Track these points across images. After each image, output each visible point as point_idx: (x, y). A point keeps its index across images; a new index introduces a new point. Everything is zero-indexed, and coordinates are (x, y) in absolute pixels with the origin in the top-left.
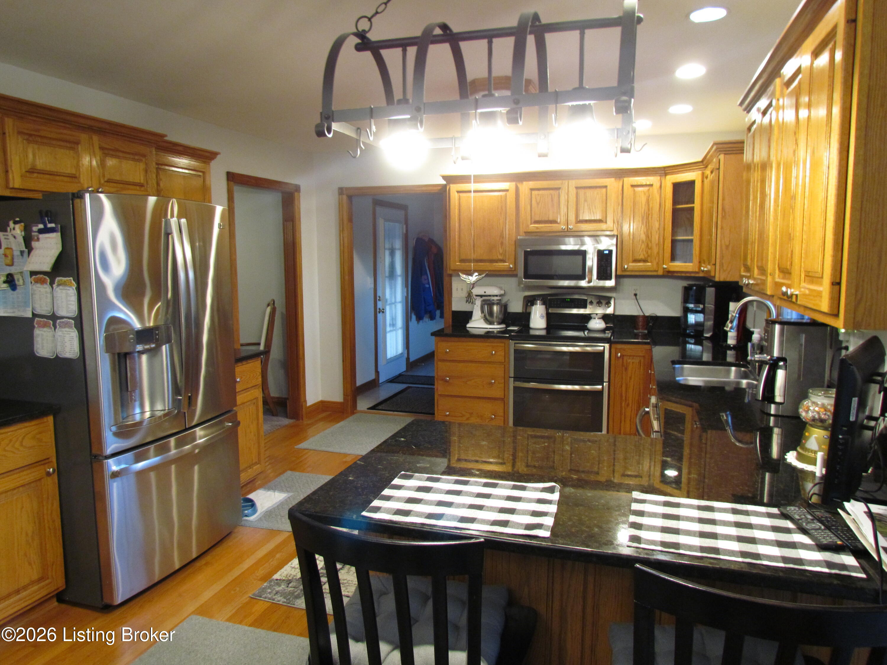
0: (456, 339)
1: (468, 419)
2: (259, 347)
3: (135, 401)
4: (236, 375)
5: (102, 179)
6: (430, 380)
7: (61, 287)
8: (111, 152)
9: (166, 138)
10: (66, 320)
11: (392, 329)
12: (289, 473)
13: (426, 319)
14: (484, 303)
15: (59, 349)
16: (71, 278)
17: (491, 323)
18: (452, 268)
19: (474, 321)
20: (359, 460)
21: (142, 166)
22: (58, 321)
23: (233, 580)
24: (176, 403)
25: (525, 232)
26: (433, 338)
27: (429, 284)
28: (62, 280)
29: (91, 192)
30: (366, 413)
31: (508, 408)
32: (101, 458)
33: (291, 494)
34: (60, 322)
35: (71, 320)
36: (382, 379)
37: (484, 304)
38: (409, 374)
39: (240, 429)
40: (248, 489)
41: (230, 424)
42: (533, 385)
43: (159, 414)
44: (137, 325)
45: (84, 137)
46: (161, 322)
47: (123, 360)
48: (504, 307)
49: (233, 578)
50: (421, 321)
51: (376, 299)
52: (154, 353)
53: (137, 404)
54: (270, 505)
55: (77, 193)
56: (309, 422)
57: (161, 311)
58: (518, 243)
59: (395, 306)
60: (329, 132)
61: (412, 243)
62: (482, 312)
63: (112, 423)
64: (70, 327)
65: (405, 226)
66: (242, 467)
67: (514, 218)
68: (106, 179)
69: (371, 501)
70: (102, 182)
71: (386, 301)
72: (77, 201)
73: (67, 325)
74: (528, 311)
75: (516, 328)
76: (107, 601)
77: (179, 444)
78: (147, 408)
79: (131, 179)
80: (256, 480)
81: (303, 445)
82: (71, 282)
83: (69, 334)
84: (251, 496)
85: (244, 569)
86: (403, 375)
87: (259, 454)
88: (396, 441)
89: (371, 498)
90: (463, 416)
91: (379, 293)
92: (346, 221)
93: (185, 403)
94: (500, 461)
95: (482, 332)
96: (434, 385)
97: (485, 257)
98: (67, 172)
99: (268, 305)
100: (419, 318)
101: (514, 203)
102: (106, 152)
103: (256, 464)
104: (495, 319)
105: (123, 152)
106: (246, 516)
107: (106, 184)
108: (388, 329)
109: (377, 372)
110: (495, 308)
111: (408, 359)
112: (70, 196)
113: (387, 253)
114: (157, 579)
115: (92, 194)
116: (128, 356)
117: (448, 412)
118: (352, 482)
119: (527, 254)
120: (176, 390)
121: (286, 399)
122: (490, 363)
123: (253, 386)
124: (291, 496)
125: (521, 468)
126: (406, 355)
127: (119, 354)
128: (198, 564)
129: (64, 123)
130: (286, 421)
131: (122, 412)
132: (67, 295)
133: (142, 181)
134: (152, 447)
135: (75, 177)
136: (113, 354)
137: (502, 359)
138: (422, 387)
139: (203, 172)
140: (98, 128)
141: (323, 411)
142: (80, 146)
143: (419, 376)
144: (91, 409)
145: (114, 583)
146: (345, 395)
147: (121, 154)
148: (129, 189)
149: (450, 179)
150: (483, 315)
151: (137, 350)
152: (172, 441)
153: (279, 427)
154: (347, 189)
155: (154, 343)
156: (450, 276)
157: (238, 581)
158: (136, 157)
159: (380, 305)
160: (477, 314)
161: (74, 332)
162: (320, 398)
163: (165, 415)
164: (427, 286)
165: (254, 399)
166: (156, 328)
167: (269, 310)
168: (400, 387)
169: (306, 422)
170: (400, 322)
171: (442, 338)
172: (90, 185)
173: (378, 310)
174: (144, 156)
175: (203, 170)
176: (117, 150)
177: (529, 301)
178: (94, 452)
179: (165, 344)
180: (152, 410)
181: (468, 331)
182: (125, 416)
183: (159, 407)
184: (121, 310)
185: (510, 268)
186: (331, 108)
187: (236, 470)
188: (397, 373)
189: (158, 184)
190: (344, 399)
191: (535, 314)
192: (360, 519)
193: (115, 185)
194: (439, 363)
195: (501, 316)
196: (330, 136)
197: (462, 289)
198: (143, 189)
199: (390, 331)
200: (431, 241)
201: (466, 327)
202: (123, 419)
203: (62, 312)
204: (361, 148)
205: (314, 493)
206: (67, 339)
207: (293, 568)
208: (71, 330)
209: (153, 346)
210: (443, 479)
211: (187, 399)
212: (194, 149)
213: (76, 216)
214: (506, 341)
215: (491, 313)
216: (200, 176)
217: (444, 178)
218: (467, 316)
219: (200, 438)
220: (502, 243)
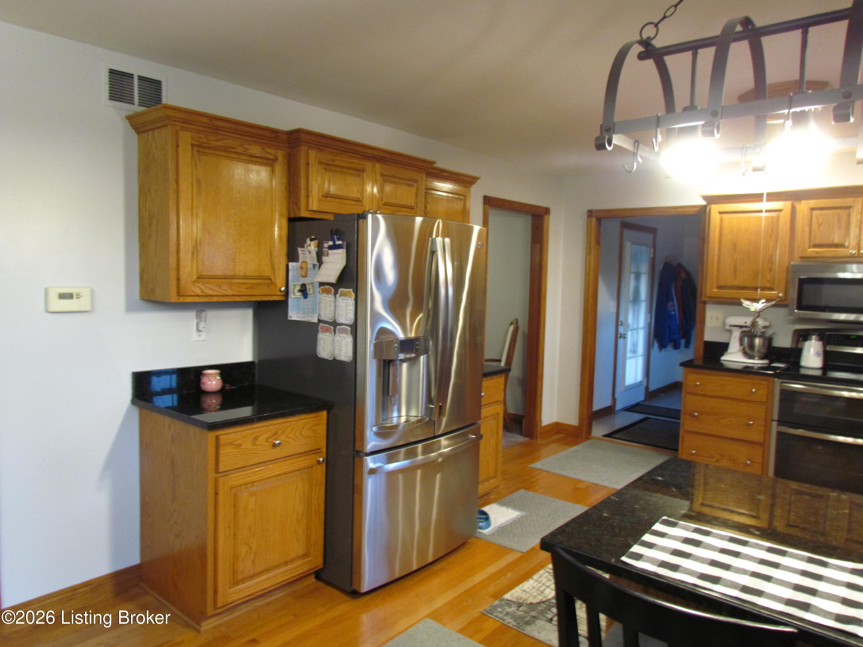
0: (708, 372)
1: (717, 461)
2: (500, 364)
3: (394, 405)
4: (482, 390)
5: (380, 202)
6: (676, 414)
7: (342, 297)
8: (390, 179)
9: (435, 165)
10: (344, 326)
11: (632, 355)
12: (522, 491)
13: (670, 348)
14: (743, 334)
15: (337, 352)
16: (351, 290)
17: (751, 357)
18: (708, 294)
19: (730, 353)
20: (613, 495)
21: (414, 190)
22: (338, 327)
23: (466, 591)
24: (429, 411)
25: (802, 257)
26: (682, 368)
27: (674, 311)
28: (343, 291)
29: (372, 213)
30: (602, 440)
31: (768, 456)
32: (362, 454)
33: (523, 513)
34: (339, 328)
35: (347, 327)
36: (619, 406)
37: (744, 336)
38: (647, 403)
39: (482, 442)
40: (483, 502)
41: (474, 437)
42: (800, 432)
43: (413, 419)
44: (401, 336)
45: (368, 165)
46: (421, 334)
47: (387, 367)
48: (768, 341)
49: (466, 589)
50: (663, 350)
51: (618, 323)
52: (413, 362)
53: (395, 408)
54: (503, 522)
55: (362, 214)
56: (544, 442)
57: (422, 323)
58: (791, 270)
59: (637, 333)
60: (610, 145)
61: (659, 267)
62: (741, 343)
63: (374, 423)
64: (347, 333)
65: (652, 250)
66: (480, 479)
67: (787, 240)
68: (384, 202)
69: (631, 546)
70: (381, 205)
71: (628, 326)
72: (361, 221)
73: (343, 331)
74: (799, 346)
75: (782, 365)
76: (355, 587)
77: (427, 451)
78: (404, 412)
79: (403, 203)
80: (491, 494)
81: (537, 465)
82: (351, 293)
83: (345, 339)
84: (486, 509)
85: (475, 583)
86: (641, 404)
87: (496, 469)
88: (653, 479)
89: (630, 541)
90: (712, 457)
91: (622, 318)
92: (593, 244)
93: (437, 411)
94: (753, 514)
95: (739, 366)
96: (679, 419)
97: (748, 284)
98: (353, 196)
99: (511, 324)
100: (662, 346)
101: (788, 224)
102: (385, 178)
103: (492, 478)
104: (756, 353)
105: (398, 178)
106: (480, 528)
107: (383, 206)
108: (629, 355)
109: (614, 399)
110: (757, 341)
111: (647, 388)
112: (356, 217)
113: (632, 277)
114: (397, 575)
115: (373, 215)
116: (391, 364)
117: (694, 450)
118: (608, 519)
119: (802, 282)
120: (429, 400)
121: (523, 417)
122: (747, 401)
123: (495, 402)
124: (524, 515)
125: (779, 525)
126: (645, 384)
127: (384, 361)
128: (434, 568)
129: (355, 153)
130: (521, 439)
131: (383, 414)
132: (347, 305)
133: (413, 205)
134: (403, 450)
135: (360, 201)
136: (380, 360)
137: (764, 399)
138: (662, 420)
139: (464, 196)
140: (380, 157)
141: (557, 433)
142: (365, 173)
143: (659, 407)
144: (357, 408)
145: (362, 572)
146: (581, 419)
147: (397, 180)
148: (401, 211)
149: (712, 200)
150: (742, 348)
151: (399, 358)
152: (420, 446)
153: (514, 444)
154: (597, 211)
155: (413, 353)
156: (705, 303)
157: (470, 593)
158: (410, 183)
159: (621, 330)
160: (734, 346)
161: (349, 338)
162: (555, 420)
163: (418, 421)
164: (673, 313)
165: (495, 414)
166: (417, 339)
167: (512, 328)
168: (636, 417)
169: (540, 441)
170: (641, 349)
171: (693, 370)
172: (371, 208)
173: (619, 335)
174: (416, 181)
175: (464, 194)
176: (394, 176)
177: (801, 336)
178: (357, 448)
179: (423, 354)
180: (407, 416)
181: (722, 365)
182: (385, 418)
183: (413, 413)
184: (388, 322)
185: (779, 297)
186: (613, 119)
187: (476, 481)
188: (635, 402)
189: (426, 207)
190: (580, 423)
191: (809, 351)
192: (619, 565)
193: (390, 207)
194: (688, 396)
195: (764, 350)
196: (609, 148)
197: (717, 318)
198: (413, 211)
199: (631, 358)
200: (680, 266)
201: (720, 360)
202: (383, 420)
203: (341, 320)
204: (638, 162)
205: (567, 525)
206: (343, 343)
207: (524, 591)
208: (347, 336)
209: (413, 355)
210: (714, 533)
211: (438, 408)
212: (457, 174)
213: (359, 235)
214: (770, 379)
215: (751, 346)
216: (461, 199)
217: (705, 198)
218: (724, 347)
219: (445, 448)
220: (770, 270)
